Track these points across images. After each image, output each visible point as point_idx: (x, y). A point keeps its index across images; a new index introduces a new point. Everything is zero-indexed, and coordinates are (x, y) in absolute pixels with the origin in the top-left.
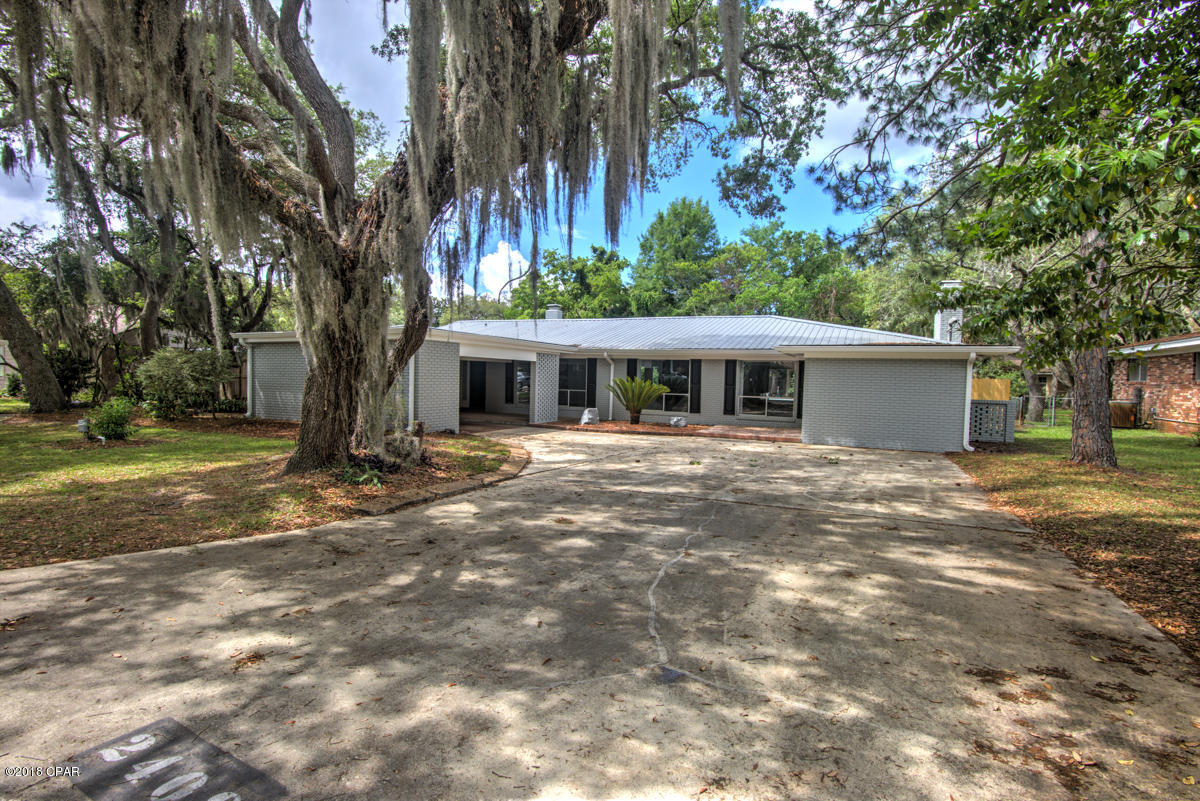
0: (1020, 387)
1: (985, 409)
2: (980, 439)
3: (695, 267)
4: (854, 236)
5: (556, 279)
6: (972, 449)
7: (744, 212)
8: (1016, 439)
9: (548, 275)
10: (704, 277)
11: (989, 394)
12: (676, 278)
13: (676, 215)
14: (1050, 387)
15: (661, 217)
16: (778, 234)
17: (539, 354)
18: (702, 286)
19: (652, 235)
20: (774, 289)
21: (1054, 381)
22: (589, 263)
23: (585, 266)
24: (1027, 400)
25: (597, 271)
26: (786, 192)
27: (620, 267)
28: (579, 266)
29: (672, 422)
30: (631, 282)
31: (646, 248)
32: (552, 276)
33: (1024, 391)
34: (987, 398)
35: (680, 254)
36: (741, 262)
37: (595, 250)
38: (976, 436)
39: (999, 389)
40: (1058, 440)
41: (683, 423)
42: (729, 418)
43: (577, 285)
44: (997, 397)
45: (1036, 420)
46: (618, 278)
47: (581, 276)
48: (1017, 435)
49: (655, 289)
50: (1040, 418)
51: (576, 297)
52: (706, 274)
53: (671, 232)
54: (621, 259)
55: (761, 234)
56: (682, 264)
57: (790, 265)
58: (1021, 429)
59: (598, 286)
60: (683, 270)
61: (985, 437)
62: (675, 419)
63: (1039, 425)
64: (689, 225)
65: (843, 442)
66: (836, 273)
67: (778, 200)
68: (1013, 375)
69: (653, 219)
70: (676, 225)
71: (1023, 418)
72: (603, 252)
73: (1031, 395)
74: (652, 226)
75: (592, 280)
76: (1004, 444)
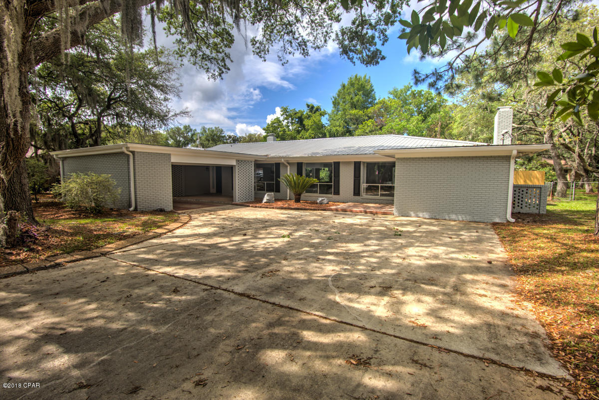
0: (552, 176)
1: (525, 191)
2: (522, 211)
3: (361, 112)
4: (433, 74)
5: (288, 123)
6: (513, 220)
7: (358, 62)
8: (547, 211)
9: (283, 121)
10: (367, 118)
11: (531, 181)
12: (351, 119)
13: (352, 85)
14: (570, 176)
15: (344, 86)
16: (409, 93)
17: (238, 161)
18: (364, 123)
19: (339, 96)
20: (404, 123)
21: (573, 172)
22: (305, 113)
23: (302, 114)
24: (556, 184)
25: (309, 117)
26: (383, 45)
27: (321, 115)
28: (299, 115)
29: (318, 202)
30: (328, 122)
31: (336, 104)
32: (286, 121)
33: (554, 178)
34: (530, 183)
35: (354, 106)
36: (387, 109)
37: (308, 106)
38: (517, 210)
39: (537, 178)
40: (578, 212)
41: (325, 201)
42: (357, 198)
43: (298, 125)
44: (536, 183)
45: (562, 196)
46: (320, 121)
47: (301, 120)
48: (548, 208)
49: (340, 126)
50: (564, 195)
51: (298, 132)
52: (368, 116)
53: (349, 94)
54: (322, 110)
55: (399, 93)
56: (354, 112)
57: (415, 109)
58: (551, 203)
59: (308, 125)
60: (355, 115)
61: (525, 210)
62: (320, 199)
63: (564, 200)
64: (359, 90)
65: (421, 215)
66: (441, 113)
67: (380, 52)
68: (547, 169)
69: (340, 88)
70: (352, 90)
71: (553, 195)
72: (313, 107)
73: (559, 181)
74: (339, 92)
75: (306, 122)
76: (539, 215)
